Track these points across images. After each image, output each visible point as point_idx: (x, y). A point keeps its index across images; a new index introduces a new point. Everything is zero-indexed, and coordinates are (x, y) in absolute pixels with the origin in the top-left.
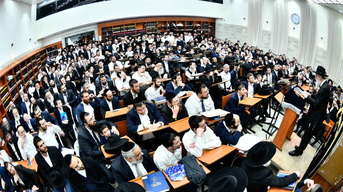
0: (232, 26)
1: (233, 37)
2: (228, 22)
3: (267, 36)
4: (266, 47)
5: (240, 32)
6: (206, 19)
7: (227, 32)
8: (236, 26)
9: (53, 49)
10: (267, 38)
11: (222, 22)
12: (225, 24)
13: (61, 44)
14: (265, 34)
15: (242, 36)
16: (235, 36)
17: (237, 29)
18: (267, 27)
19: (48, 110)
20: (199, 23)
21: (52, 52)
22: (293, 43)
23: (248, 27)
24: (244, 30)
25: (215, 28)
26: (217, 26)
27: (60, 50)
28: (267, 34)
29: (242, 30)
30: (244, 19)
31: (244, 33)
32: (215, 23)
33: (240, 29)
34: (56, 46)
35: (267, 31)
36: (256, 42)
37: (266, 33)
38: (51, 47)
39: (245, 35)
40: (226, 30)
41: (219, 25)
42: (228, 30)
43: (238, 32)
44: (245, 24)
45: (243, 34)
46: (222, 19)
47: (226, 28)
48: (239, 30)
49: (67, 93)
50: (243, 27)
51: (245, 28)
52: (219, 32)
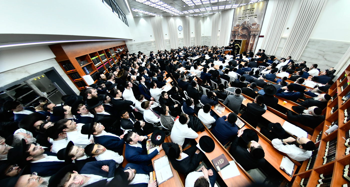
2: (138, 41)
3: (167, 42)
4: (168, 48)
5: (151, 46)
8: (146, 42)
10: (168, 43)
11: (133, 42)
12: (136, 44)
14: (166, 42)
15: (152, 47)
17: (147, 44)
18: (166, 38)
23: (155, 40)
24: (153, 44)
29: (151, 44)
30: (151, 36)
31: (153, 45)
33: (149, 43)
36: (163, 48)
37: (166, 40)
39: (155, 46)
40: (138, 47)
41: (130, 46)
43: (149, 46)
44: (153, 39)
46: (131, 40)
48: (149, 45)
50: (152, 42)
52: (132, 51)
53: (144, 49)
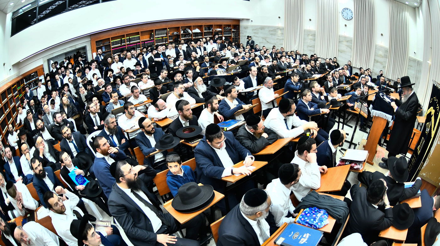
0: (262, 28)
1: (264, 41)
2: (257, 23)
3: (310, 37)
4: (310, 50)
5: (274, 35)
6: (228, 21)
7: (256, 35)
8: (269, 27)
10: (311, 39)
11: (249, 24)
12: (252, 26)
13: (43, 68)
14: (308, 35)
15: (277, 39)
16: (267, 40)
17: (270, 31)
18: (310, 26)
20: (220, 26)
22: (345, 43)
23: (285, 27)
24: (279, 32)
25: (239, 31)
28: (311, 34)
29: (276, 31)
30: (279, 17)
32: (239, 26)
33: (274, 30)
34: (36, 72)
35: (310, 31)
36: (297, 45)
37: (308, 33)
39: (281, 38)
40: (255, 33)
41: (244, 28)
42: (257, 33)
43: (271, 34)
44: (281, 24)
45: (279, 36)
46: (248, 20)
47: (255, 31)
48: (272, 32)
50: (278, 28)
51: (281, 29)
52: (244, 36)
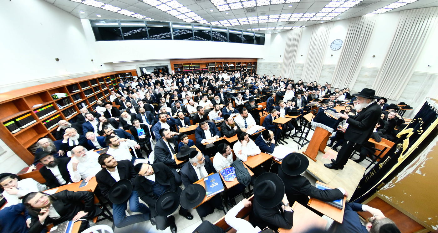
0: (270, 64)
1: (270, 72)
2: (267, 60)
3: (300, 68)
4: (298, 77)
5: (276, 68)
6: (251, 60)
7: (266, 68)
8: (273, 63)
9: (128, 75)
13: (136, 72)
14: (298, 67)
15: (277, 71)
17: (273, 65)
18: (301, 61)
19: (123, 128)
20: (245, 63)
21: (127, 78)
23: (283, 62)
24: (279, 66)
25: (257, 66)
26: (258, 64)
27: (136, 77)
28: (300, 66)
29: (277, 66)
30: (281, 56)
33: (275, 65)
34: (131, 73)
35: (300, 64)
36: (289, 74)
37: (298, 65)
38: (125, 73)
39: (280, 70)
43: (274, 68)
44: (281, 60)
45: (278, 69)
46: (262, 58)
47: (265, 66)
48: (274, 67)
49: (145, 113)
50: (279, 64)
52: (259, 69)
53: (269, 70)
